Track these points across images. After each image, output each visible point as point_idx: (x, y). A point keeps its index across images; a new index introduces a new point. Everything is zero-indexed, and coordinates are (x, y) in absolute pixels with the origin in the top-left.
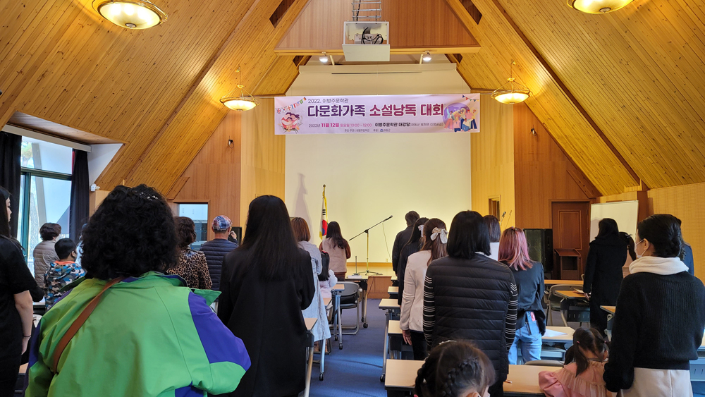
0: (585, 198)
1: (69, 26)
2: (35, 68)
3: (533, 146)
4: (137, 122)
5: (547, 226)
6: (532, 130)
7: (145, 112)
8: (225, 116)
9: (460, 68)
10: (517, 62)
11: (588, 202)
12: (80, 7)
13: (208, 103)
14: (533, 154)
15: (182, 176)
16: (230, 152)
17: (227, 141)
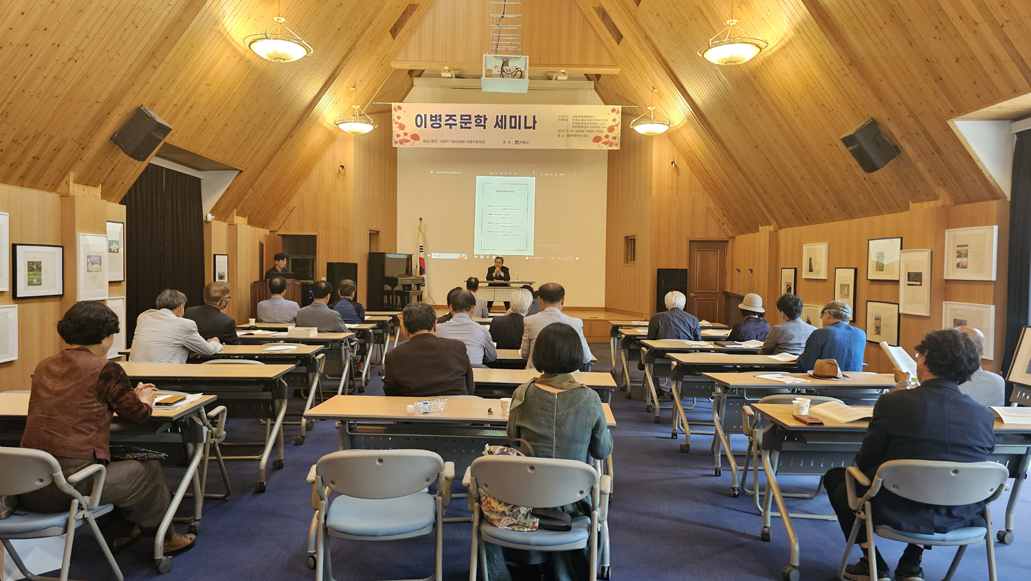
0: (724, 237)
1: (219, 59)
2: (187, 100)
3: (673, 180)
4: (256, 148)
5: (684, 266)
6: (672, 163)
7: (264, 137)
8: (333, 137)
9: (598, 87)
10: (658, 90)
11: (728, 241)
12: (231, 40)
13: (321, 125)
14: (672, 188)
15: (287, 205)
16: (341, 179)
17: (338, 167)
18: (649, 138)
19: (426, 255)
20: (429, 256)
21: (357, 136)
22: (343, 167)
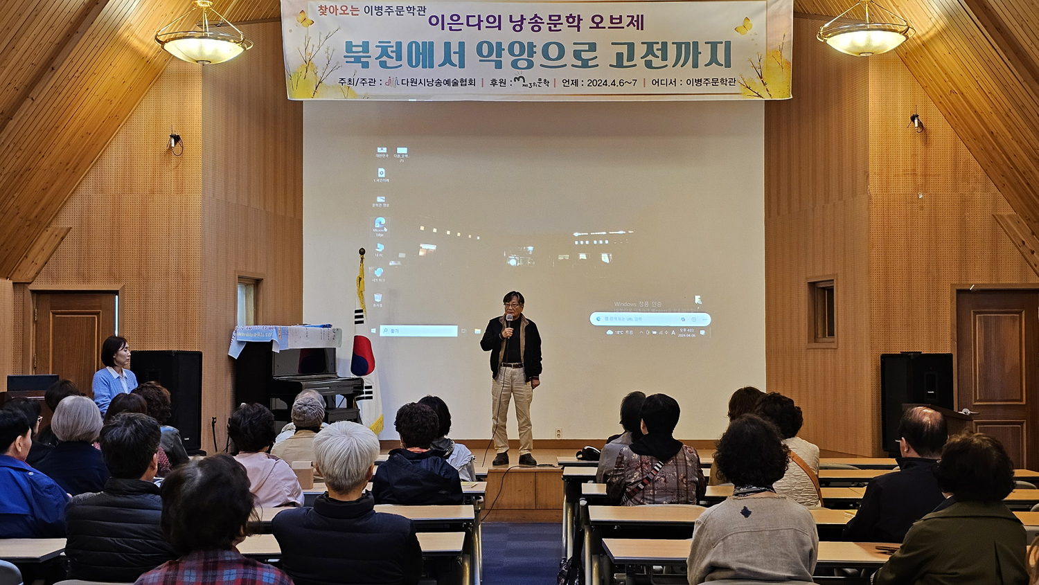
3: (914, 155)
5: (945, 346)
6: (913, 119)
14: (914, 175)
15: (54, 225)
16: (173, 165)
17: (167, 140)
18: (859, 63)
20: (374, 331)
21: (206, 68)
22: (177, 139)
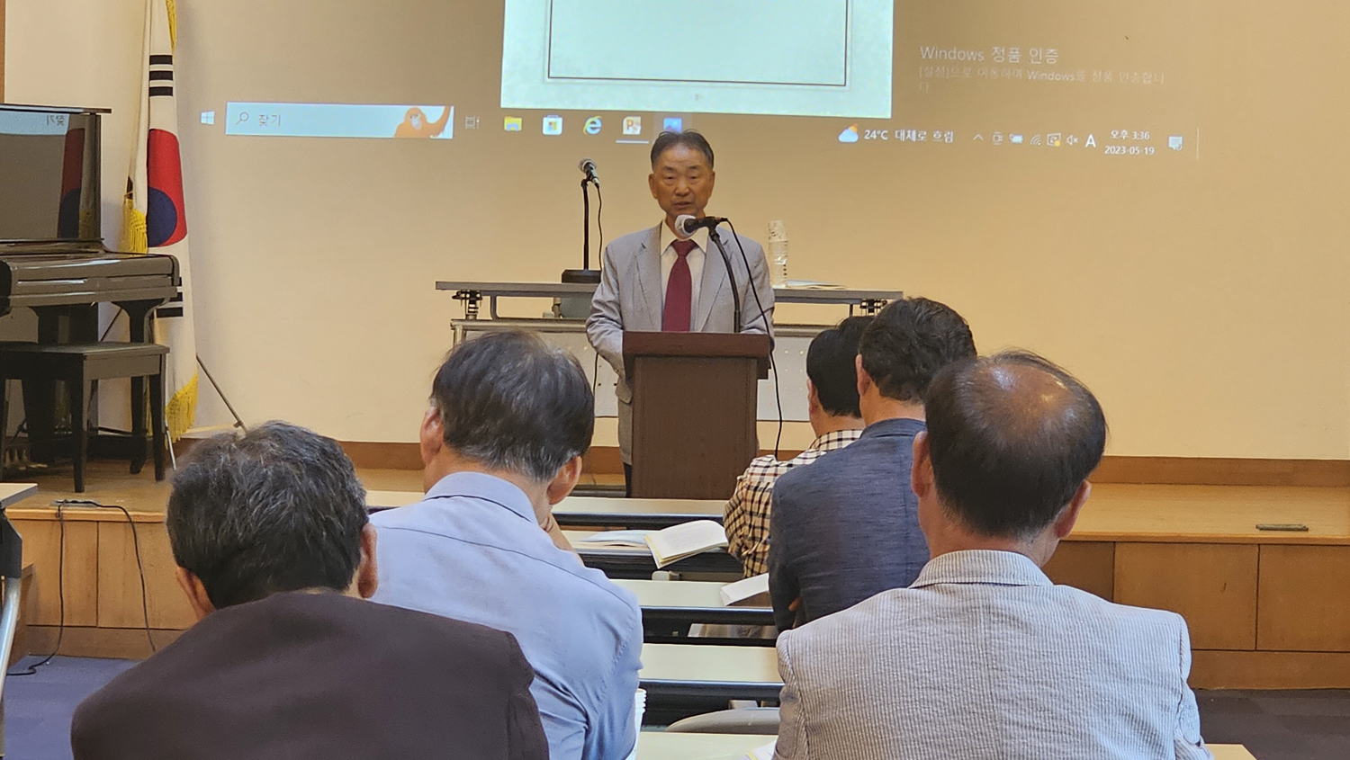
19: (187, 114)
20: (207, 118)
